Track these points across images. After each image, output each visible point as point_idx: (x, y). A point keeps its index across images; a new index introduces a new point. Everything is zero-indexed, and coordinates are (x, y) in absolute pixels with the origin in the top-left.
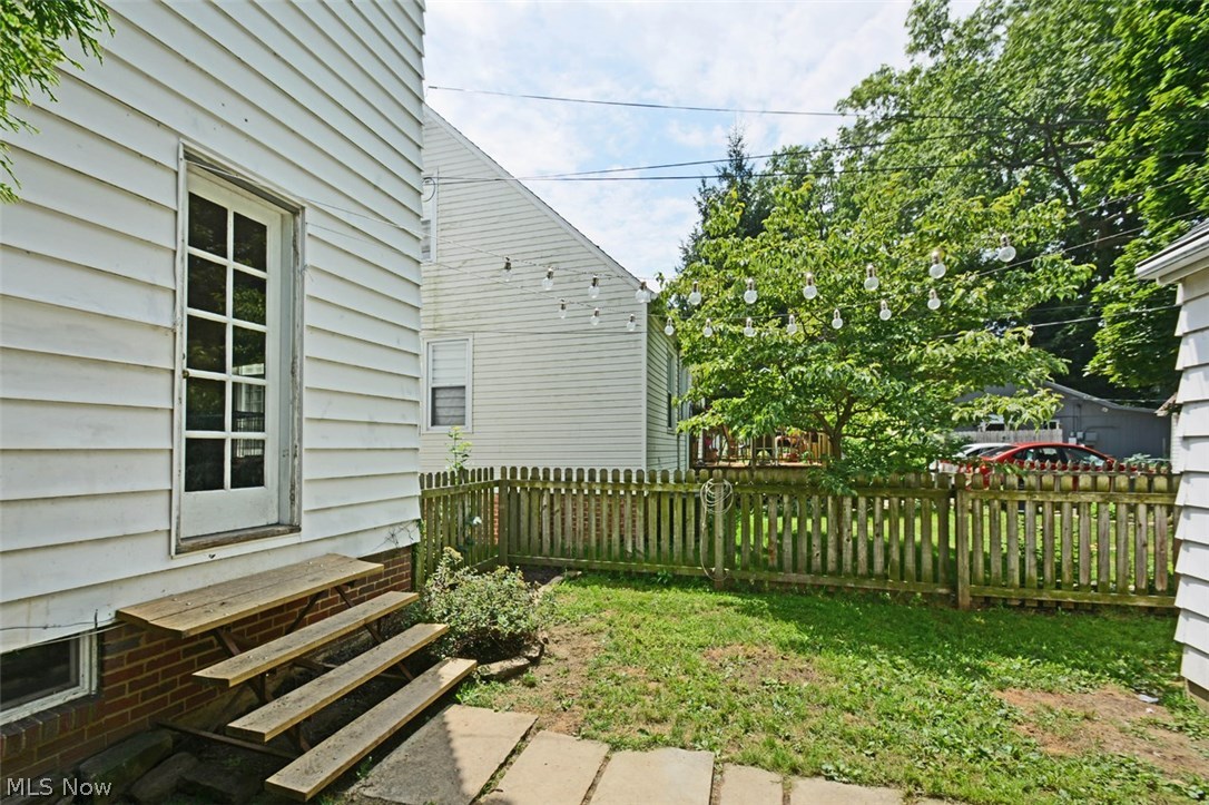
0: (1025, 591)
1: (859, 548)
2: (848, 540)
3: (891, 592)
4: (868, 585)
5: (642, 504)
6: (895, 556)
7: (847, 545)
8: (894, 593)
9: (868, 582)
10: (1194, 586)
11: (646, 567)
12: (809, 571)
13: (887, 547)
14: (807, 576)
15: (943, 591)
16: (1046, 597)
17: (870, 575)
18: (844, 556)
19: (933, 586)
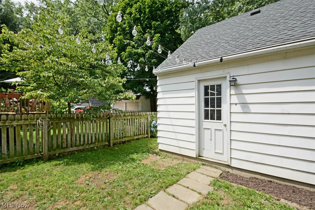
0: (121, 140)
1: (89, 136)
2: (86, 134)
3: (96, 147)
4: (92, 146)
5: (6, 132)
6: (97, 137)
7: (86, 136)
8: (97, 147)
9: (91, 145)
10: (160, 132)
11: (9, 161)
12: (76, 146)
13: (96, 134)
14: (76, 148)
15: (107, 143)
16: (124, 140)
17: (92, 143)
18: (85, 139)
19: (105, 143)
